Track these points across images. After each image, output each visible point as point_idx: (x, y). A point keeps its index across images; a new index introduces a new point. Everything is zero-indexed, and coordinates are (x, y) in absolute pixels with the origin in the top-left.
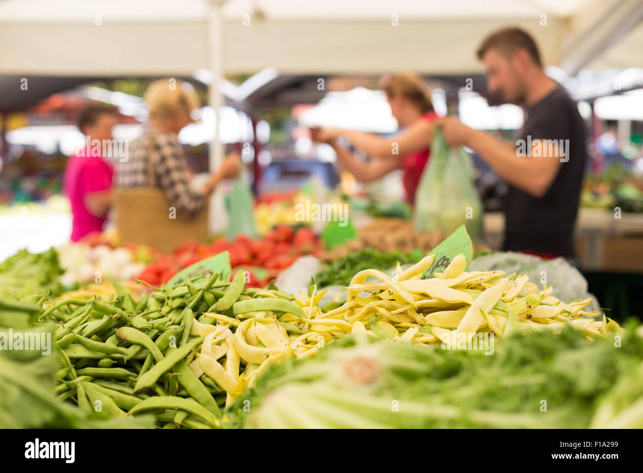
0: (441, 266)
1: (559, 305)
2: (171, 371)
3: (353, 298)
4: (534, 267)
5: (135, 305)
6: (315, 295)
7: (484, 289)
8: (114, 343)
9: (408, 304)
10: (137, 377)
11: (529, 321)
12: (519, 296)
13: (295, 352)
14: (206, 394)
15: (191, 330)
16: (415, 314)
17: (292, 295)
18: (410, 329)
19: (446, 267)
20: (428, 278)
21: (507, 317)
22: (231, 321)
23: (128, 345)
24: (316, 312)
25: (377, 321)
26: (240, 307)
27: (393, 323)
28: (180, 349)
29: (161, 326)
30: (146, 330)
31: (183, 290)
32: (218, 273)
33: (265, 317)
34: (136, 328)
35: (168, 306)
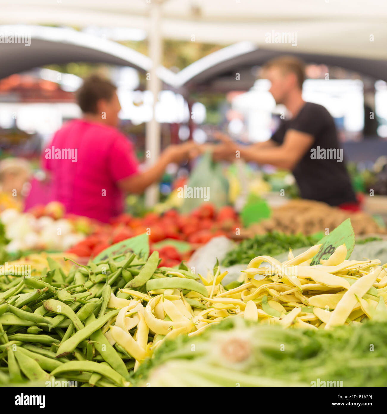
0: (328, 253)
2: (89, 339)
3: (249, 280)
5: (64, 278)
6: (219, 274)
7: (361, 276)
8: (41, 312)
9: (295, 287)
10: (59, 343)
13: (196, 326)
14: (118, 359)
15: (108, 304)
16: (300, 295)
17: (199, 275)
18: (296, 308)
19: (331, 255)
20: (316, 264)
21: (378, 301)
22: (143, 296)
23: (53, 315)
24: (218, 290)
25: (268, 300)
26: (152, 284)
27: (282, 303)
28: (98, 319)
29: (83, 299)
30: (70, 302)
31: (104, 268)
32: (137, 252)
33: (173, 294)
34: (61, 301)
35: (92, 281)
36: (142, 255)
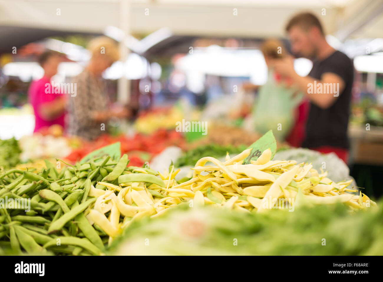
0: (255, 156)
1: (331, 184)
2: (73, 220)
3: (197, 175)
4: (315, 158)
5: (57, 175)
6: (173, 172)
7: (283, 172)
8: (37, 199)
9: (232, 180)
10: (50, 223)
11: (311, 194)
12: (306, 178)
13: (156, 210)
14: (95, 235)
15: (89, 193)
16: (236, 187)
17: (158, 172)
18: (233, 197)
19: (258, 157)
20: (247, 164)
21: (297, 191)
22: (116, 188)
23: (46, 201)
24: (172, 184)
25: (211, 191)
26: (122, 179)
27: (222, 193)
28: (81, 205)
29: (69, 190)
30: (59, 192)
31: (87, 166)
32: (111, 155)
33: (138, 186)
34: (52, 190)
35: (77, 177)
36: (115, 157)
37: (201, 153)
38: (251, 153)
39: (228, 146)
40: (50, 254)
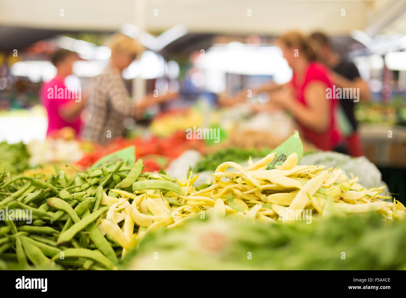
0: (280, 161)
1: (363, 191)
2: (84, 230)
3: (217, 181)
4: (345, 163)
5: (67, 181)
6: (192, 178)
7: (310, 178)
8: (45, 208)
9: (256, 187)
10: (59, 234)
11: (341, 201)
12: (335, 184)
13: (174, 219)
14: (108, 247)
15: (101, 201)
16: (260, 194)
17: (175, 178)
18: (257, 205)
19: (284, 162)
20: (271, 169)
21: (326, 198)
22: (130, 195)
23: (55, 210)
24: (191, 191)
25: (233, 198)
26: (137, 186)
27: (244, 200)
28: (92, 214)
29: (80, 198)
30: (69, 200)
31: (99, 172)
32: (125, 160)
33: (154, 193)
34: (62, 199)
35: (88, 184)
36: (129, 162)
37: (221, 157)
38: (276, 157)
39: (251, 149)
40: (58, 268)
